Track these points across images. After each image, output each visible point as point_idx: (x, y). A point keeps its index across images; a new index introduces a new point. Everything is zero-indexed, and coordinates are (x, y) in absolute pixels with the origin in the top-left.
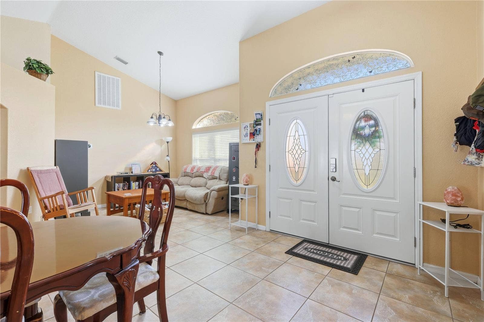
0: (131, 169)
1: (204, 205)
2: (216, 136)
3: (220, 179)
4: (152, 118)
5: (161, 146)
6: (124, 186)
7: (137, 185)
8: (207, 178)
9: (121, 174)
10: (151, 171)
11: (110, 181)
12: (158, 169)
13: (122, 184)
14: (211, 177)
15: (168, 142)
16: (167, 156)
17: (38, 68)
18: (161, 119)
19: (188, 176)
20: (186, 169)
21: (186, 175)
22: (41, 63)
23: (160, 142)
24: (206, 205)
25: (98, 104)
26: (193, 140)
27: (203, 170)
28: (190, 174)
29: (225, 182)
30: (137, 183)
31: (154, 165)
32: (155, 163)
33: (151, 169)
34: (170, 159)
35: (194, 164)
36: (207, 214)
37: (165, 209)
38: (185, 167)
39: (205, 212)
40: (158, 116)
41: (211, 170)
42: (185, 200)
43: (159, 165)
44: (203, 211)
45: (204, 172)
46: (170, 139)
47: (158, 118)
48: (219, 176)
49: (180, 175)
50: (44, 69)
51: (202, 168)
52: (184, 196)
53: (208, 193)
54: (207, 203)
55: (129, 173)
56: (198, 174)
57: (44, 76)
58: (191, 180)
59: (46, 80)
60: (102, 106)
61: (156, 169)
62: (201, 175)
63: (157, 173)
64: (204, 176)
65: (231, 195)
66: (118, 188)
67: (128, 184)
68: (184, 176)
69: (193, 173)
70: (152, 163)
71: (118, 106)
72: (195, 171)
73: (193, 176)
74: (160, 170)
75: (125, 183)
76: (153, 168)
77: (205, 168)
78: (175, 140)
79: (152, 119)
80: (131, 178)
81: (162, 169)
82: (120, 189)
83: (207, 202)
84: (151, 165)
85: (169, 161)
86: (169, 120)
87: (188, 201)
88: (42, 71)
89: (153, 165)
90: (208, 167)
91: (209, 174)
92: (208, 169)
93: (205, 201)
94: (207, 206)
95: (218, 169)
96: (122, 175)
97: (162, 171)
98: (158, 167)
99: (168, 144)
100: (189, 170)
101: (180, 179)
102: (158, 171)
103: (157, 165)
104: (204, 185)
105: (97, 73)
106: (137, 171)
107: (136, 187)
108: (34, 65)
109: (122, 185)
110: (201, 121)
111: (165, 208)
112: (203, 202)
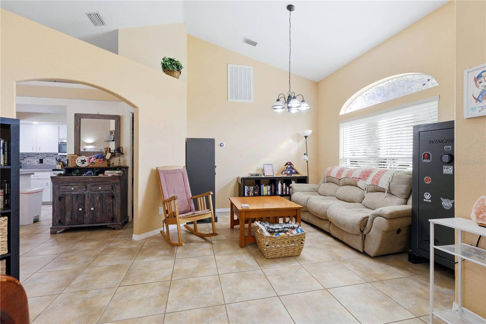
0: (263, 170)
1: (360, 237)
2: (380, 122)
3: (390, 192)
4: (278, 100)
5: (298, 142)
6: (254, 190)
7: (269, 189)
8: (364, 189)
9: (252, 175)
10: (285, 173)
11: (241, 183)
12: (294, 171)
13: (253, 187)
14: (371, 188)
15: (306, 137)
16: (305, 154)
17: (170, 65)
18: (291, 100)
19: (332, 183)
20: (330, 172)
21: (330, 180)
22: (174, 60)
23: (297, 138)
24: (364, 237)
25: (231, 99)
26: (341, 130)
27: (356, 175)
28: (336, 181)
29: (402, 200)
30: (269, 187)
31: (289, 166)
32: (291, 164)
33: (286, 171)
34: (309, 159)
35: (342, 165)
36: (364, 253)
37: (292, 236)
38: (328, 169)
39: (361, 250)
40: (287, 98)
41: (372, 176)
42: (327, 220)
43: (295, 166)
44: (359, 247)
45: (359, 178)
46: (309, 132)
47: (286, 100)
48: (389, 187)
49: (322, 180)
50: (175, 65)
51: (354, 173)
52: (325, 214)
53: (368, 217)
54: (365, 235)
55: (259, 175)
56: (347, 180)
57: (177, 74)
58: (338, 189)
59: (179, 77)
60: (234, 100)
61: (291, 171)
62: (353, 183)
63: (293, 175)
64: (359, 185)
65: (435, 244)
66: (249, 192)
67: (258, 187)
68: (326, 183)
69: (340, 179)
70: (287, 164)
71: (250, 98)
72: (343, 175)
73: (341, 183)
74: (297, 173)
75: (256, 186)
76: (288, 169)
77: (360, 172)
78: (316, 134)
79: (279, 102)
80: (262, 181)
81: (298, 171)
82: (250, 193)
83: (365, 232)
84: (285, 166)
85: (307, 161)
86: (302, 102)
87: (331, 222)
88: (173, 68)
89: (287, 165)
90: (365, 171)
91: (369, 181)
92: (366, 175)
93: (362, 232)
94: (366, 240)
95: (385, 175)
96: (253, 177)
97: (299, 174)
98: (293, 169)
99: (307, 139)
100: (334, 174)
101: (321, 186)
102: (293, 173)
103: (292, 166)
104: (359, 199)
105: (229, 65)
106: (269, 173)
107: (268, 191)
108: (167, 63)
109: (253, 189)
110: (354, 101)
111: (292, 233)
112: (357, 231)
